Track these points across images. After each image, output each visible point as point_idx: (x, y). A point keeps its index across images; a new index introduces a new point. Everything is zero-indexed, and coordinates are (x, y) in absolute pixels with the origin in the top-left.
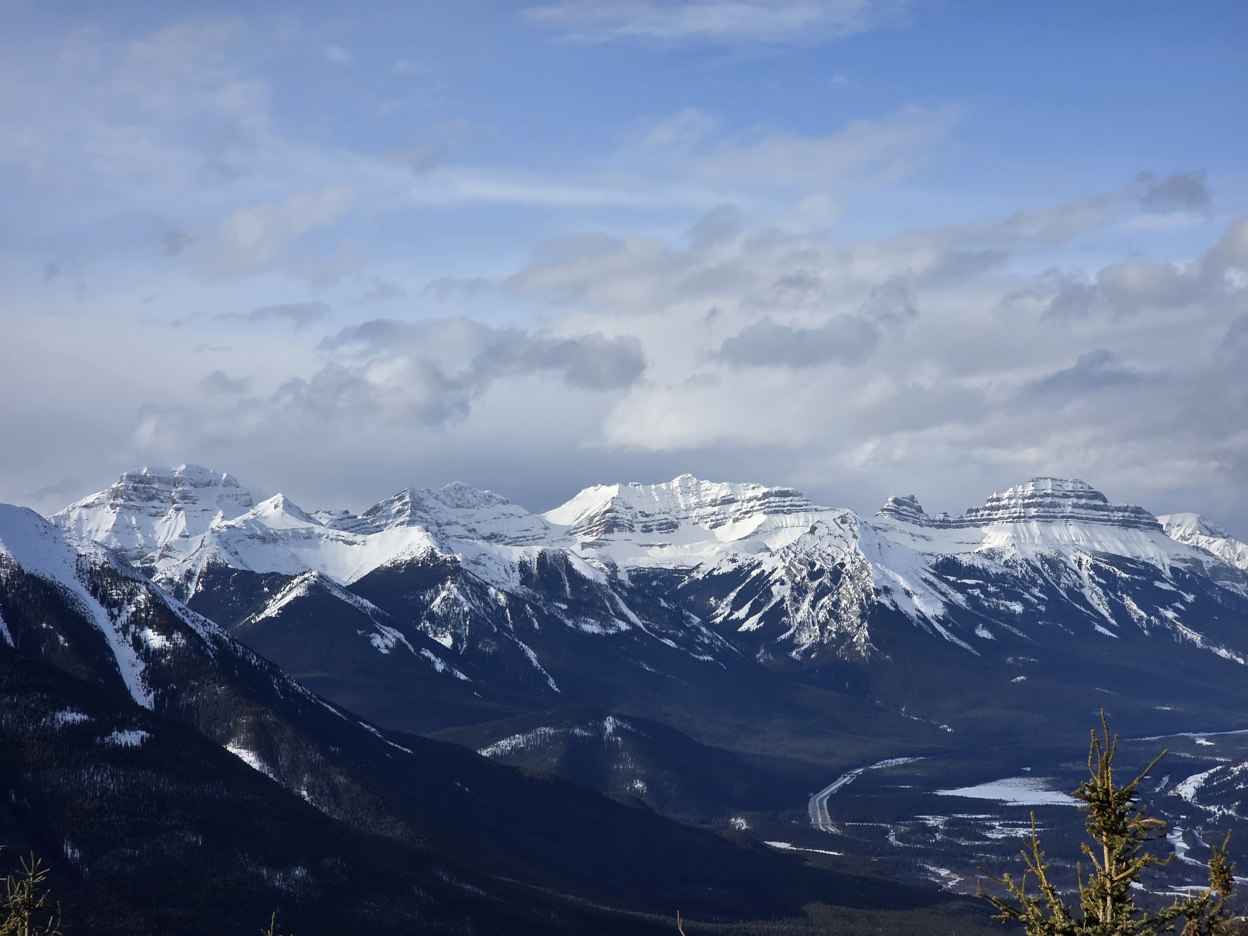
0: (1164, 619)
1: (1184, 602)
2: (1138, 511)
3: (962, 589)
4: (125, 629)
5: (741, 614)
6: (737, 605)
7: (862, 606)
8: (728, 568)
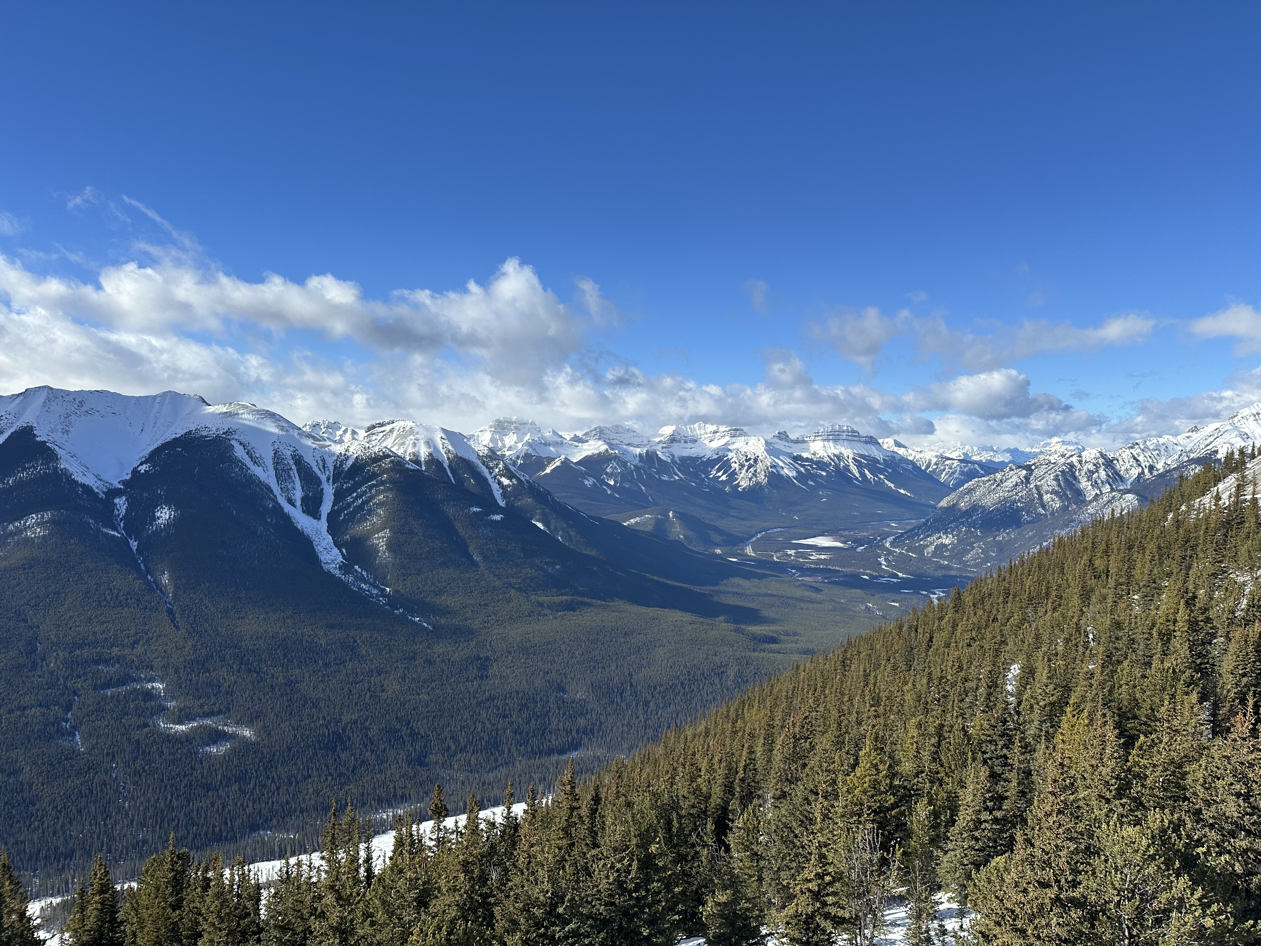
0: (880, 478)
1: (887, 472)
2: (871, 437)
3: (803, 466)
4: (495, 477)
5: (720, 474)
6: (718, 471)
7: (765, 472)
8: (715, 457)
